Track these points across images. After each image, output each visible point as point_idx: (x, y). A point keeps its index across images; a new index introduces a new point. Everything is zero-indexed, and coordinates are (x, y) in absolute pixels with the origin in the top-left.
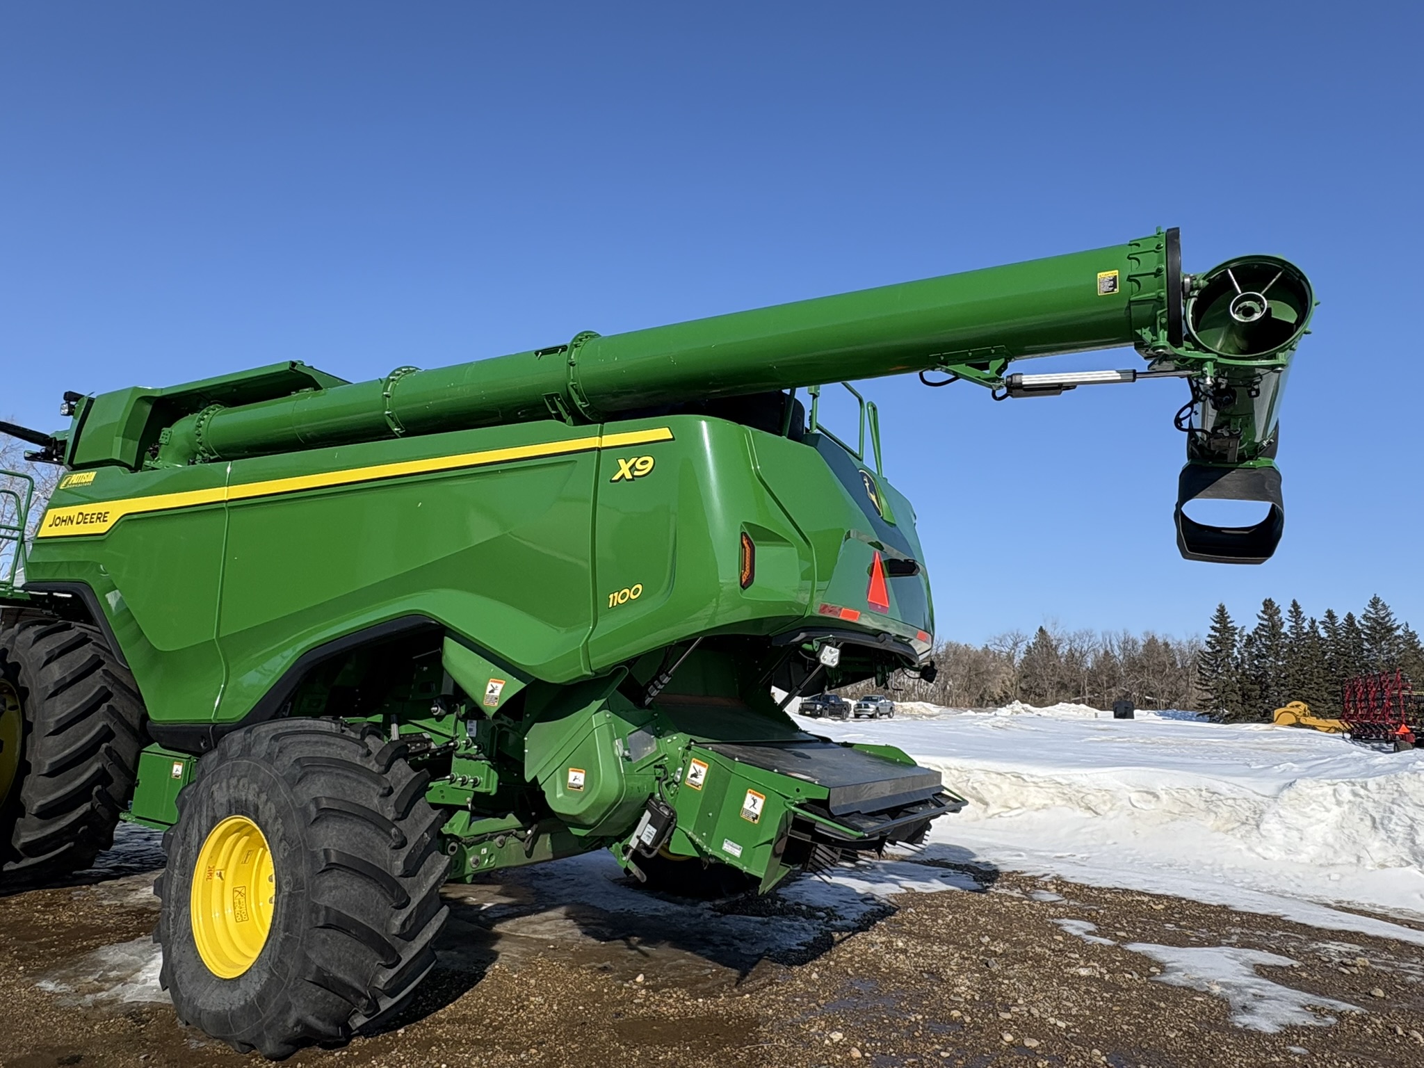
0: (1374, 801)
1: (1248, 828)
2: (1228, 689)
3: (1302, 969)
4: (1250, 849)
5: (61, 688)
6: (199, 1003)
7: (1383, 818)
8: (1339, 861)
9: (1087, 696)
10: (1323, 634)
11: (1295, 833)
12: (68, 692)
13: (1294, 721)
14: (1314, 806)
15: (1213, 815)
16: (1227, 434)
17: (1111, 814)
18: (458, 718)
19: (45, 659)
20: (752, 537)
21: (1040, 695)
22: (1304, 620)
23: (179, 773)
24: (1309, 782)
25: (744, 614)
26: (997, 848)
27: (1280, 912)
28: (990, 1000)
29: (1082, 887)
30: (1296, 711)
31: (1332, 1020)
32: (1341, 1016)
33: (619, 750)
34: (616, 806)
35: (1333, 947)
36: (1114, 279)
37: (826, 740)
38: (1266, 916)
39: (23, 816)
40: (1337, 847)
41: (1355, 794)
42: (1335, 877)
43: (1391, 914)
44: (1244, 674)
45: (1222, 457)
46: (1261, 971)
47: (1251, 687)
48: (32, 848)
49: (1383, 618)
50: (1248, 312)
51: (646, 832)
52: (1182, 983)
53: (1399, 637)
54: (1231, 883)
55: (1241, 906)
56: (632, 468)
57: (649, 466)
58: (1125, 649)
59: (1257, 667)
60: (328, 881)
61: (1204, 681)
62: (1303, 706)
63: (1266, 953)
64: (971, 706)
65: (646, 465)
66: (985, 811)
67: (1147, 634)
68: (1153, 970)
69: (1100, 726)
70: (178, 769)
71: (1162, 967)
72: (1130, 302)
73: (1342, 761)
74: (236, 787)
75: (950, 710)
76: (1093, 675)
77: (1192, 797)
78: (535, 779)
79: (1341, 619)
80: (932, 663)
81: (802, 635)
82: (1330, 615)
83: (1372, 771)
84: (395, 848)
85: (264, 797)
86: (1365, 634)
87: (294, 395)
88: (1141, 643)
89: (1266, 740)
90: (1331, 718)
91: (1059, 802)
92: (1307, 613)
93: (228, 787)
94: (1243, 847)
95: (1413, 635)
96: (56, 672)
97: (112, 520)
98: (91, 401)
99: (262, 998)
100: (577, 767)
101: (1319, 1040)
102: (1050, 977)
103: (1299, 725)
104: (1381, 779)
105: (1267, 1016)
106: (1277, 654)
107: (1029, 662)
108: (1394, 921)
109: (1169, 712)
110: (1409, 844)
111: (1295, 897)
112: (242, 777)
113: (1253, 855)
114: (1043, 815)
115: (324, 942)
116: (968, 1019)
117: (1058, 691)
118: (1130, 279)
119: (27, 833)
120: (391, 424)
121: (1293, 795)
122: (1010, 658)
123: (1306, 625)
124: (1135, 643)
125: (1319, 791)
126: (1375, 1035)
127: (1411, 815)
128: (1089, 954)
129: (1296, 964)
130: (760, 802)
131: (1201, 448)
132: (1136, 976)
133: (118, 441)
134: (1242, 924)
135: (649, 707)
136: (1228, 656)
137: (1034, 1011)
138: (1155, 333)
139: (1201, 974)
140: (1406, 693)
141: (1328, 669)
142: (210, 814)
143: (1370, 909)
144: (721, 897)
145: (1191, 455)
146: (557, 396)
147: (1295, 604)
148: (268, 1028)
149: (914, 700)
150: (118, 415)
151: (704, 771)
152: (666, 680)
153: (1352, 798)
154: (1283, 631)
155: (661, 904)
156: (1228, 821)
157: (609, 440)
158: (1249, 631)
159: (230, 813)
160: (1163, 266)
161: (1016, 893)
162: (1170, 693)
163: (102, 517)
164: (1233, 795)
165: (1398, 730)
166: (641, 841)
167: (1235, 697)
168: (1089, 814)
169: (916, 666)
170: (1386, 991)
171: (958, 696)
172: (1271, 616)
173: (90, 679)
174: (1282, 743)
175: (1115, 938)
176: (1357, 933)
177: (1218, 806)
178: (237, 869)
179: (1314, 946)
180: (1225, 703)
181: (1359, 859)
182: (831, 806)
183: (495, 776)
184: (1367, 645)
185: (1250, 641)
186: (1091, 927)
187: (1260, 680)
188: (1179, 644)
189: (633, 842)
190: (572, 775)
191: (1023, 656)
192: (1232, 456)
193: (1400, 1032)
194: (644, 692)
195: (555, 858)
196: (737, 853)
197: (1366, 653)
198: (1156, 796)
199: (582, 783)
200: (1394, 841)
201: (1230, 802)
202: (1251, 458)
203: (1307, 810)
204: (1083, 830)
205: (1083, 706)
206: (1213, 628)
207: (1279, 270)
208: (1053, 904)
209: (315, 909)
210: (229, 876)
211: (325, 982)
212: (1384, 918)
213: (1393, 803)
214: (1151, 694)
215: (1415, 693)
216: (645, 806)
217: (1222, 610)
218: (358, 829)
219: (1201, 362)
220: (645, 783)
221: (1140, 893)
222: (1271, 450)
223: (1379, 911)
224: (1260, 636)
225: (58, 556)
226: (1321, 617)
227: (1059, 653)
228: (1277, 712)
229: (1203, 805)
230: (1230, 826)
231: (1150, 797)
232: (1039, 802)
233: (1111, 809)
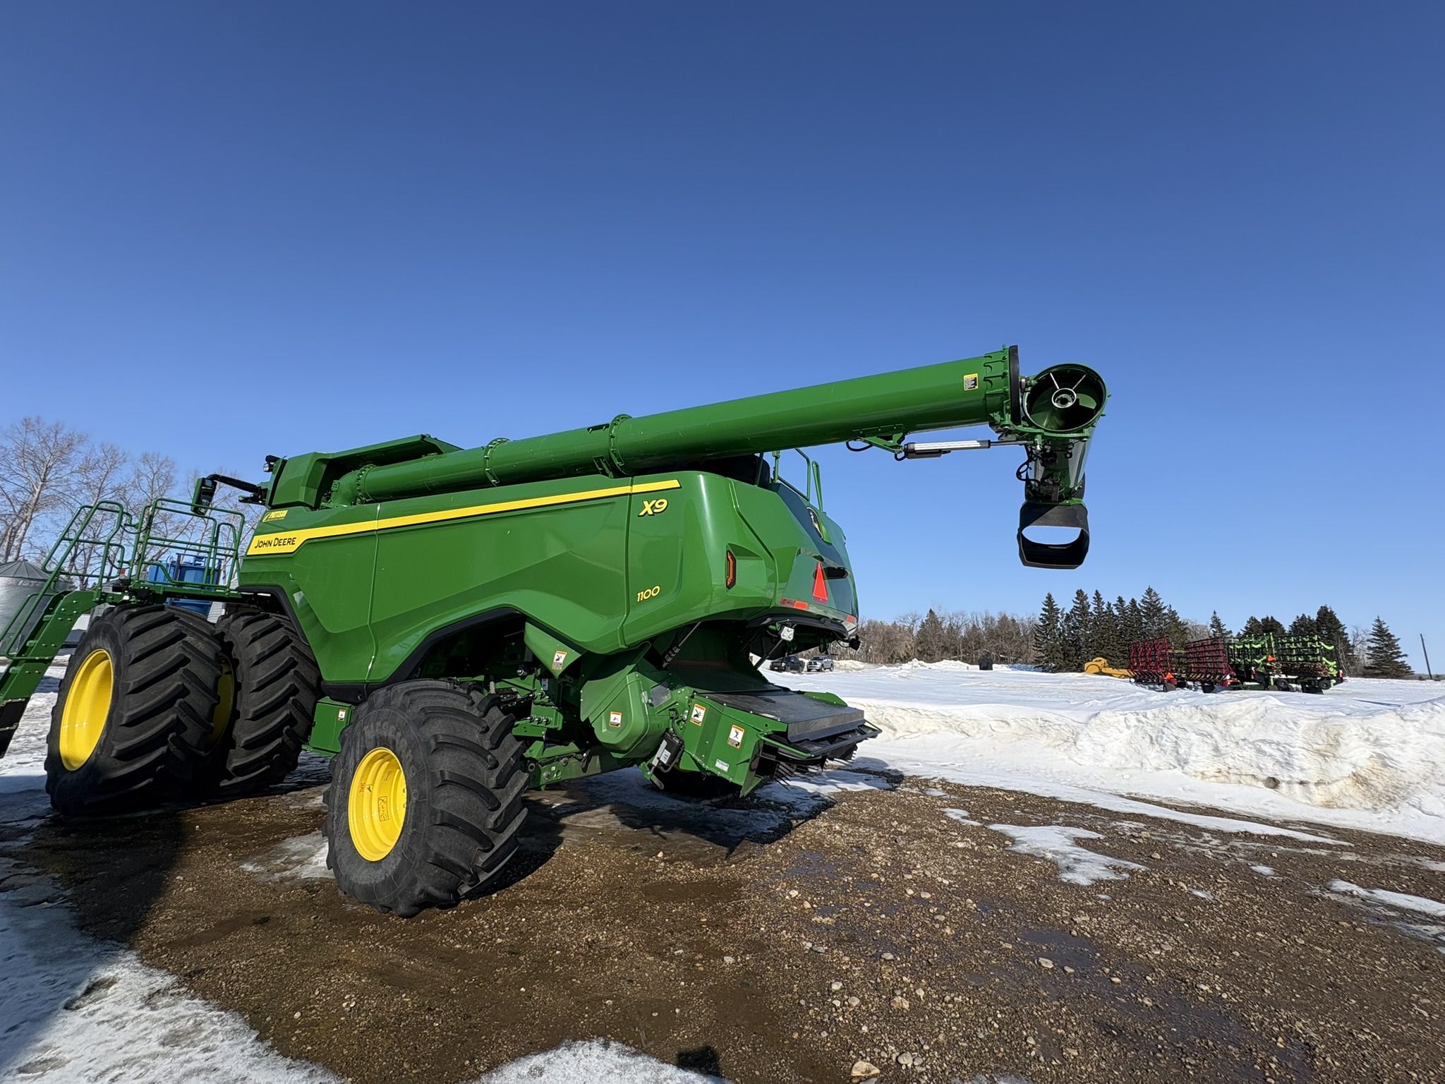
0: (1151, 726)
1: (1069, 744)
2: (1054, 650)
3: (1105, 840)
4: (1070, 758)
5: (262, 659)
6: (353, 879)
7: (1157, 737)
8: (1129, 766)
9: (962, 656)
10: (1116, 613)
11: (1100, 748)
12: (268, 661)
13: (1098, 670)
14: (1112, 729)
15: (1045, 736)
16: (1051, 483)
17: (978, 736)
18: (536, 677)
19: (251, 639)
20: (734, 554)
21: (930, 655)
22: (1103, 603)
23: (343, 717)
24: (1108, 713)
25: (729, 606)
26: (902, 760)
27: (1090, 801)
28: (898, 866)
29: (959, 786)
30: (1099, 664)
31: (1126, 875)
32: (1132, 872)
33: (645, 699)
34: (643, 737)
35: (1126, 824)
36: (975, 380)
37: (786, 690)
38: (1081, 804)
39: (234, 748)
40: (1128, 756)
41: (1139, 721)
42: (1127, 776)
43: (1164, 802)
44: (1064, 639)
45: (1048, 498)
46: (1079, 842)
47: (1069, 648)
48: (240, 770)
49: (1155, 602)
50: (1064, 401)
51: (663, 755)
52: (1026, 851)
53: (1165, 614)
54: (1058, 782)
55: (1065, 798)
56: (653, 507)
57: (664, 506)
58: (986, 624)
59: (1073, 635)
60: (443, 793)
61: (1038, 645)
62: (1104, 660)
63: (1081, 830)
64: (885, 663)
65: (661, 505)
66: (894, 734)
67: (1000, 613)
68: (1007, 842)
69: (970, 676)
70: (342, 714)
71: (1013, 840)
72: (986, 395)
73: (1130, 698)
74: (380, 727)
75: (871, 666)
76: (965, 641)
77: (1032, 724)
78: (588, 720)
79: (1127, 603)
80: (857, 637)
81: (769, 620)
82: (1120, 600)
83: (1149, 705)
84: (490, 769)
85: (399, 734)
86: (1143, 612)
87: (424, 457)
88: (997, 619)
89: (1080, 684)
90: (1122, 668)
91: (943, 728)
92: (1105, 599)
93: (375, 728)
94: (1066, 757)
95: (1174, 613)
96: (258, 648)
97: (298, 543)
98: (284, 462)
99: (397, 874)
100: (616, 711)
101: (1119, 890)
102: (938, 849)
103: (1101, 673)
104: (1156, 711)
105: (1083, 873)
106: (1087, 626)
107: (923, 632)
108: (1166, 806)
109: (1016, 665)
110: (1175, 754)
111: (1100, 791)
112: (385, 720)
113: (1072, 762)
114: (933, 736)
115: (440, 835)
116: (883, 880)
117: (942, 652)
118: (985, 379)
119: (237, 759)
120: (490, 477)
121: (1098, 721)
122: (911, 630)
123: (1105, 607)
124: (992, 619)
125: (1115, 719)
126: (1155, 886)
127: (1176, 734)
128: (964, 832)
129: (1102, 837)
130: (741, 734)
131: (1034, 492)
132: (996, 847)
133: (303, 490)
134: (1065, 810)
135: (666, 669)
136: (1054, 628)
137: (928, 873)
138: (1002, 416)
139: (1039, 845)
140: (1170, 651)
141: (1119, 636)
142: (363, 746)
143: (1150, 798)
144: (716, 796)
145: (1027, 496)
146: (602, 458)
147: (1097, 593)
148: (401, 896)
149: (847, 659)
150: (303, 471)
151: (702, 712)
152: (677, 651)
153: (1137, 724)
154: (1089, 611)
155: (676, 802)
156: (1055, 740)
157: (637, 488)
158: (1068, 611)
159: (376, 746)
160: (1008, 371)
161: (915, 791)
162: (1017, 653)
163: (291, 541)
164: (1059, 723)
165: (1165, 676)
166: (660, 761)
167: (1058, 655)
168: (963, 736)
169: (847, 639)
170: (1161, 854)
171: (876, 656)
172: (1082, 601)
173: (281, 653)
174: (1089, 686)
175: (982, 821)
176: (1142, 815)
177: (1048, 730)
178: (380, 786)
179: (1113, 824)
180: (1052, 660)
181: (1142, 764)
182: (789, 736)
183: (561, 717)
184: (1144, 620)
185: (1068, 618)
186: (965, 813)
187: (1075, 643)
188: (1022, 620)
189: (655, 762)
190: (613, 716)
191: (919, 629)
192: (1055, 497)
193: (1171, 883)
194: (662, 659)
195: (602, 772)
196: (726, 769)
197: (1144, 625)
198: (1008, 724)
199: (619, 722)
200: (1165, 752)
201: (1057, 727)
202: (1067, 499)
203: (1108, 732)
204: (960, 747)
205: (959, 662)
206: (1044, 609)
207: (1083, 374)
208: (940, 798)
209: (434, 812)
210: (375, 790)
211: (440, 863)
212: (1159, 804)
213: (1164, 726)
214: (1004, 654)
215: (1176, 652)
216: (663, 737)
217: (1049, 597)
218: (464, 756)
219: (1033, 435)
220: (663, 721)
221: (997, 790)
222: (1080, 493)
223: (1156, 799)
224: (1075, 614)
225: (264, 568)
226: (1114, 601)
227: (943, 627)
228: (1086, 665)
229: (1038, 729)
230: (1057, 743)
231: (1004, 724)
232: (930, 728)
233: (978, 732)
